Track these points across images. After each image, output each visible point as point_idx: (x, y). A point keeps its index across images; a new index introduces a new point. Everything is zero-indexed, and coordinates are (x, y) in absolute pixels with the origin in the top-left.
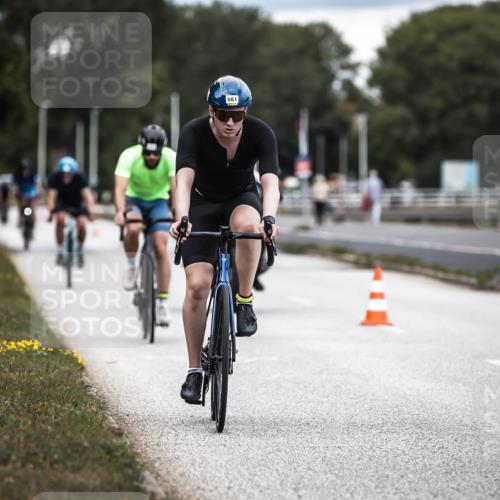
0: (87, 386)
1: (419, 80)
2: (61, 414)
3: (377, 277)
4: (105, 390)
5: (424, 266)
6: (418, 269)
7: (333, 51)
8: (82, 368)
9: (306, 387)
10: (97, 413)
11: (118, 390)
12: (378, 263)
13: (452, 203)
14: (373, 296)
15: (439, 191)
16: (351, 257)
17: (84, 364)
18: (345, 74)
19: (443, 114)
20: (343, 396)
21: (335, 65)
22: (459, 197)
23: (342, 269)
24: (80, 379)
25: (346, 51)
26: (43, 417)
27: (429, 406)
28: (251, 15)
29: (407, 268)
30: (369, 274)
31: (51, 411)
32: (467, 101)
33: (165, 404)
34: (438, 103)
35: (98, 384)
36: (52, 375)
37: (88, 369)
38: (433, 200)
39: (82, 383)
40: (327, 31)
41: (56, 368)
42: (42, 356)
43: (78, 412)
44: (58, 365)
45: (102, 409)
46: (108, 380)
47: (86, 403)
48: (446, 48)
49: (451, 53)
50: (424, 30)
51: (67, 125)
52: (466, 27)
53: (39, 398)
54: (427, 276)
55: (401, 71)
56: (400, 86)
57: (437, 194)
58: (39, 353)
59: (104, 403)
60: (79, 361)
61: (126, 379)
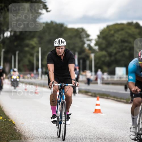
0: (16, 130)
1: (109, 44)
2: (9, 138)
3: (98, 100)
4: (21, 131)
5: (111, 97)
6: (109, 97)
7: (85, 36)
8: (14, 125)
9: (78, 130)
10: (18, 138)
11: (25, 131)
12: (98, 96)
13: (119, 79)
14: (97, 105)
16: (90, 94)
17: (15, 123)
18: (88, 42)
19: (116, 54)
20: (88, 133)
21: (85, 40)
22: (120, 77)
23: (87, 97)
24: (13, 128)
25: (88, 36)
26: (3, 139)
27: (113, 136)
28: (62, 25)
29: (106, 97)
30: (95, 99)
31: (6, 137)
32: (122, 50)
33: (38, 135)
34: (115, 51)
35: (18, 129)
36: (6, 127)
37: (16, 125)
38: (113, 78)
39: (14, 129)
40: (83, 30)
41: (7, 124)
42: (3, 121)
43: (13, 137)
44: (7, 123)
45: (20, 136)
46: (21, 128)
47: (15, 135)
48: (117, 35)
49: (118, 37)
50: (110, 30)
51: (9, 56)
52: (122, 29)
53: (2, 133)
54: (112, 99)
55: (104, 42)
56: (104, 46)
57: (114, 76)
58: (2, 120)
59: (21, 135)
60: (13, 123)
61: (27, 128)
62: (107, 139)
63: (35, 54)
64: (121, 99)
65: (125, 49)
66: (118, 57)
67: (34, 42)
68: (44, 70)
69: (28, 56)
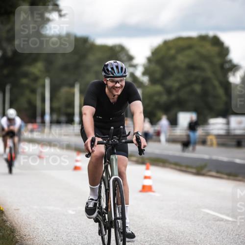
0: (5, 221)
1: (167, 73)
3: (147, 169)
4: (14, 223)
5: (170, 163)
6: (167, 165)
8: (2, 212)
11: (20, 223)
12: (147, 162)
14: (146, 177)
15: (176, 127)
16: (134, 159)
17: (3, 210)
18: (131, 70)
19: (179, 89)
23: (130, 164)
24: (1, 218)
25: (131, 58)
27: (173, 232)
29: (161, 164)
30: (143, 167)
32: (190, 83)
33: (43, 230)
34: (176, 85)
35: (10, 220)
37: (5, 213)
38: (174, 131)
39: (3, 220)
40: (122, 49)
45: (13, 232)
46: (15, 218)
47: (4, 229)
48: (180, 57)
49: (182, 60)
50: (169, 48)
52: (190, 47)
55: (158, 68)
56: (158, 75)
59: (14, 229)
60: (1, 209)
61: (24, 218)
62: (162, 237)
63: (39, 91)
64: (187, 167)
65: (195, 82)
66: (183, 94)
67: (37, 68)
68: (55, 117)
69: (27, 93)
